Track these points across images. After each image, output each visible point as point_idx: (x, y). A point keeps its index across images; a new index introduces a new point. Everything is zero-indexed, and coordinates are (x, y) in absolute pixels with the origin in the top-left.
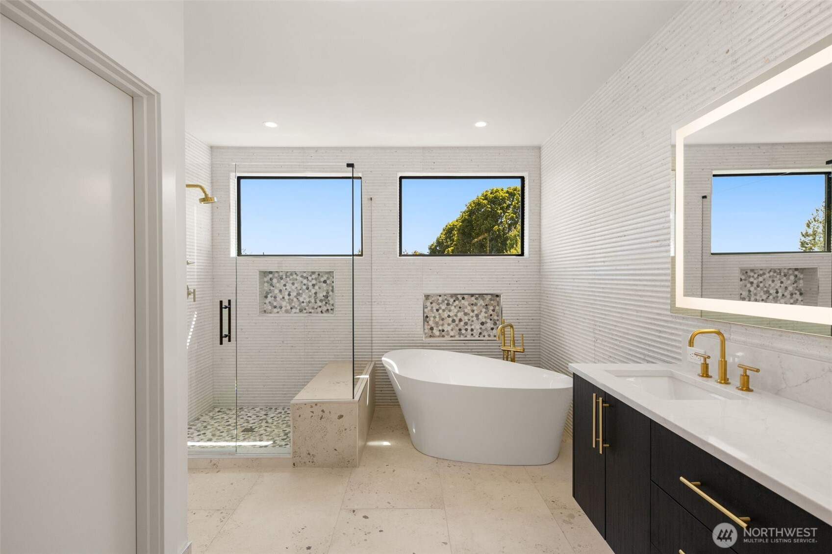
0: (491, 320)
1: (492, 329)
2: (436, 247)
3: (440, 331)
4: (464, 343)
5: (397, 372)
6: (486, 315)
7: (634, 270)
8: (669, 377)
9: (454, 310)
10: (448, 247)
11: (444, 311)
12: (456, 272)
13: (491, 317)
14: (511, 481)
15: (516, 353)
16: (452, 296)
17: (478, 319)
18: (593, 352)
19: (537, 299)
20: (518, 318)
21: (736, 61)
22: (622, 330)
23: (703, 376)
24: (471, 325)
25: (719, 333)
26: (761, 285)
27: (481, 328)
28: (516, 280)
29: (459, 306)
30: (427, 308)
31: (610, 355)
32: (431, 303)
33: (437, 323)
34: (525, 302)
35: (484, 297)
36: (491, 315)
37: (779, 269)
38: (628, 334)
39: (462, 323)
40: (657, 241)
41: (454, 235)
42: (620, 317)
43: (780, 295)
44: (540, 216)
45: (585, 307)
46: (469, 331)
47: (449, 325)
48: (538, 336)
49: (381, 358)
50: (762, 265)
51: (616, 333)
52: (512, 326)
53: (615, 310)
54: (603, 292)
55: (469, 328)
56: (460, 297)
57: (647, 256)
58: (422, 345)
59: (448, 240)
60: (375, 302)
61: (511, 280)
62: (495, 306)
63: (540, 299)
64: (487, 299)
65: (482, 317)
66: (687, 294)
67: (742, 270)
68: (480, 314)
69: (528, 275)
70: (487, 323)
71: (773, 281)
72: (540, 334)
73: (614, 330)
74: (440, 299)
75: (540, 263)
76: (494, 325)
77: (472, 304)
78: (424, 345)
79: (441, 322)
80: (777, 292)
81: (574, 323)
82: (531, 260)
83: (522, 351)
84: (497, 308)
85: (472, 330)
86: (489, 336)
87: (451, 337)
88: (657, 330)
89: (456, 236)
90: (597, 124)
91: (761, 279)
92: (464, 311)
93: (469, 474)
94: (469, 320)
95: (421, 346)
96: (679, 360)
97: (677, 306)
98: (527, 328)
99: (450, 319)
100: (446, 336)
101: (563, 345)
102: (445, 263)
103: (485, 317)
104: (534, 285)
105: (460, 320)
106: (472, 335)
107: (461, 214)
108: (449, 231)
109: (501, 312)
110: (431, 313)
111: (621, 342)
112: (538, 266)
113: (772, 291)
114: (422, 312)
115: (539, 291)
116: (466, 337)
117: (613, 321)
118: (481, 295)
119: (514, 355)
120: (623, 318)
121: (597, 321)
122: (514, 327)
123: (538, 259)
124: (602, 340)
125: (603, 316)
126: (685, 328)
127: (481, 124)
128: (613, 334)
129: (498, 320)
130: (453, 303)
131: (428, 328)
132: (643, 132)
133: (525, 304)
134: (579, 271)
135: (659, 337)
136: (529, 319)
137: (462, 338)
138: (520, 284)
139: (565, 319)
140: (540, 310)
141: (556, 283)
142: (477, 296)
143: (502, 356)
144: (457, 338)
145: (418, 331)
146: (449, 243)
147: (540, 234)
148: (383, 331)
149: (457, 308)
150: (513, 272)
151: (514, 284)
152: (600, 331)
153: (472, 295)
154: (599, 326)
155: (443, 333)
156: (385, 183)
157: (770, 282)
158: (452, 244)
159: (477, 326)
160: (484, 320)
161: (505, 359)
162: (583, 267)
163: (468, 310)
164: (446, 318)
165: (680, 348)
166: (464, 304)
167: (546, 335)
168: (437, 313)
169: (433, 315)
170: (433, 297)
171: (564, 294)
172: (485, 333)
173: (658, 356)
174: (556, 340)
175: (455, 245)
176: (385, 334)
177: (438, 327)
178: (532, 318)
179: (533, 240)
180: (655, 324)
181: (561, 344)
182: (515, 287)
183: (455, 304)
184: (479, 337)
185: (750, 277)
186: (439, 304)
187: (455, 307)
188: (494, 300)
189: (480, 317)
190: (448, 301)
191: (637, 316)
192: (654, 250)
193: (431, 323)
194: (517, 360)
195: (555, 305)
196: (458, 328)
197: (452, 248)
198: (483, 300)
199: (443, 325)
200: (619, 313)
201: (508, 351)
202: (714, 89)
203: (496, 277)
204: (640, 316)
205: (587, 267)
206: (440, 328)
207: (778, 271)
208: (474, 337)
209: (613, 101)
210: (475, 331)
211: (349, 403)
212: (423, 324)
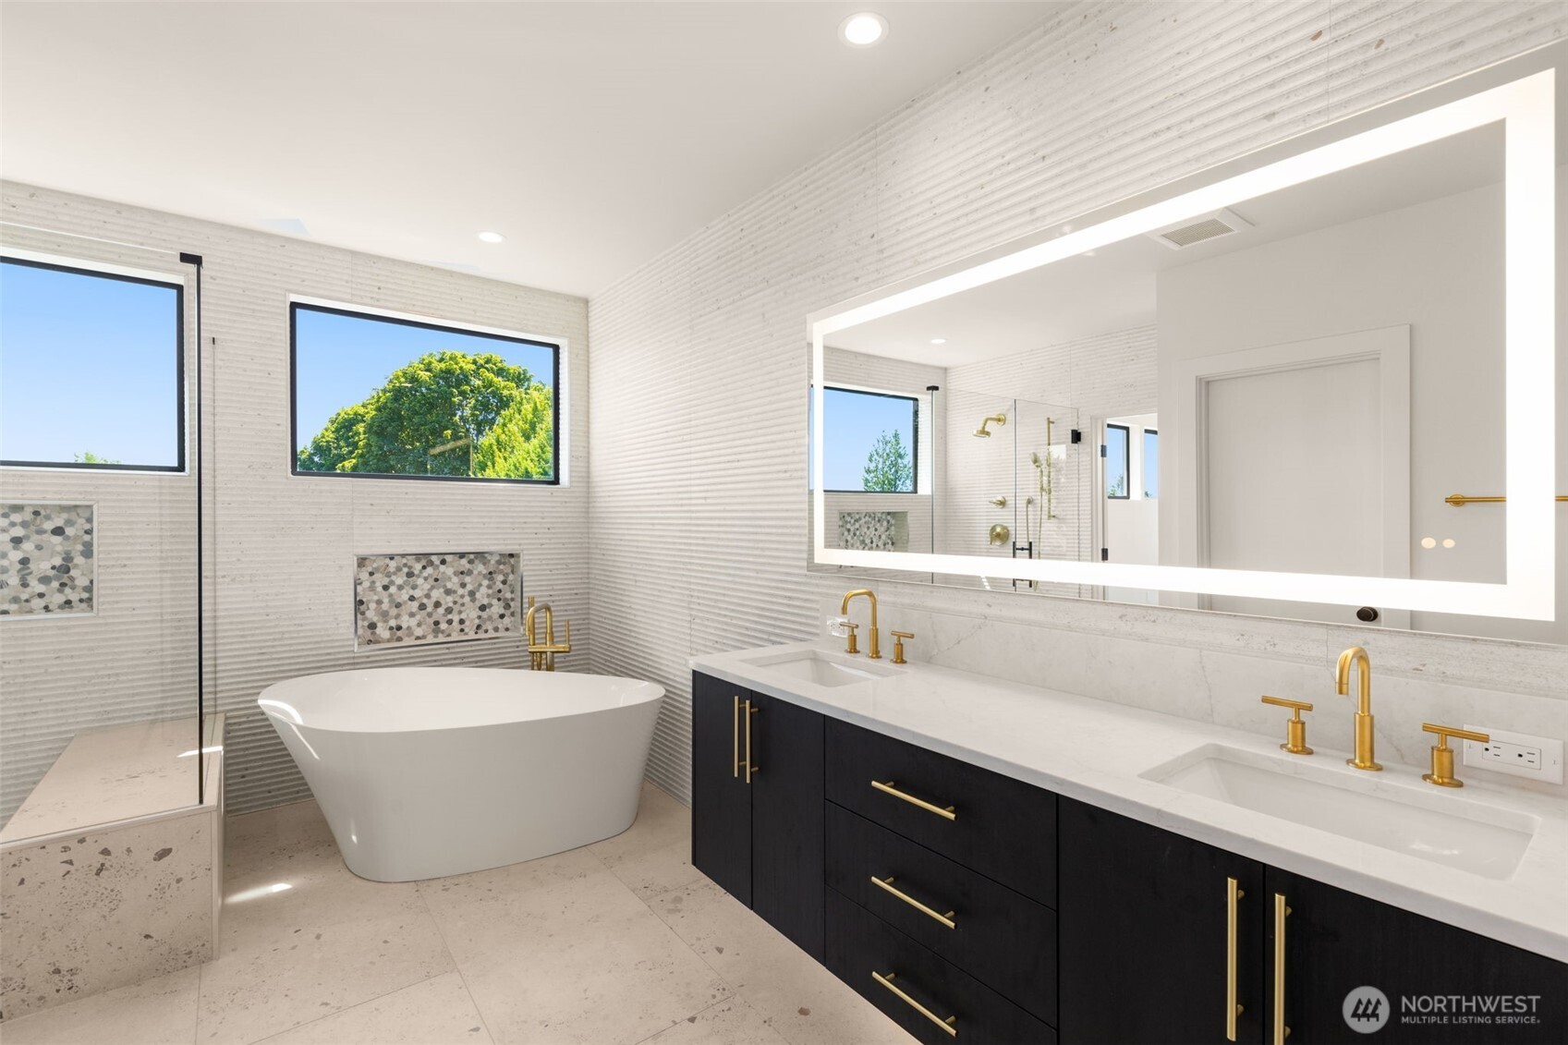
0: (499, 599)
1: (502, 616)
2: (311, 456)
3: (391, 628)
4: (448, 648)
5: (299, 721)
6: (490, 591)
7: (753, 511)
8: (811, 659)
9: (423, 586)
10: (342, 458)
11: (400, 588)
12: (430, 511)
13: (500, 595)
14: (572, 878)
15: (555, 655)
16: (418, 556)
17: (473, 600)
18: (688, 638)
19: (584, 558)
20: (551, 593)
21: (881, 251)
22: (735, 600)
23: (850, 652)
24: (460, 612)
25: (870, 594)
26: (858, 533)
27: (479, 617)
28: (549, 526)
29: (435, 577)
30: (360, 584)
31: (716, 639)
32: (371, 574)
33: (385, 615)
34: (562, 564)
35: (486, 558)
36: (500, 591)
37: (874, 513)
38: (743, 605)
39: (441, 610)
40: (786, 472)
41: (357, 434)
42: (732, 582)
43: (874, 545)
44: (588, 417)
45: (674, 568)
46: (455, 624)
47: (412, 615)
48: (587, 621)
49: (255, 701)
50: (860, 508)
51: (725, 606)
52: (548, 609)
53: (723, 571)
54: (703, 545)
55: (456, 618)
56: (436, 560)
57: (771, 492)
58: (352, 661)
59: (342, 443)
60: (224, 577)
61: (537, 525)
62: (508, 574)
63: (588, 558)
64: (492, 562)
65: (482, 597)
66: (828, 545)
67: (841, 513)
68: (478, 591)
69: (569, 517)
70: (490, 605)
71: (868, 528)
72: (588, 619)
73: (721, 601)
74: (393, 564)
75: (588, 497)
76: (505, 608)
77: (462, 573)
78: (356, 661)
79: (394, 611)
80: (872, 542)
81: (654, 595)
82: (573, 492)
83: (567, 650)
84: (511, 577)
85: (462, 622)
86: (496, 629)
87: (418, 638)
88: (786, 597)
89: (362, 437)
90: (692, 286)
91: (857, 525)
92: (445, 586)
93: (490, 890)
94: (455, 603)
95: (349, 664)
96: (817, 635)
97: (816, 561)
98: (566, 611)
99: (415, 605)
100: (406, 639)
101: (634, 632)
102: (407, 493)
103: (488, 596)
104: (579, 536)
105: (437, 604)
106: (462, 630)
107: (375, 394)
108: (346, 427)
109: (520, 584)
110: (371, 593)
111: (732, 618)
112: (584, 502)
113: (868, 541)
114: (353, 593)
115: (587, 545)
116: (449, 635)
117: (720, 587)
118: (480, 555)
119: (553, 658)
120: (736, 583)
121: (694, 590)
122: (552, 609)
123: (585, 490)
124: (702, 618)
125: (705, 582)
126: (824, 590)
127: (490, 237)
128: (720, 608)
129: (513, 599)
130: (421, 572)
131: (363, 626)
132: (763, 314)
133: (562, 569)
134: (662, 512)
135: (789, 606)
136: (571, 594)
137: (441, 638)
138: (554, 534)
139: (638, 590)
140: (588, 578)
141: (620, 532)
142: (472, 556)
143: (530, 663)
144: (430, 639)
145: (342, 634)
146: (345, 450)
147: (588, 447)
148: (246, 642)
149: (431, 581)
150: (542, 512)
151: (544, 533)
152: (699, 604)
153: (462, 555)
154: (698, 598)
155: (399, 633)
156: (254, 310)
157: (866, 530)
158: (351, 452)
159: (471, 614)
160: (485, 602)
161: (536, 668)
162: (670, 505)
163: (453, 583)
164: (405, 602)
165: (816, 618)
166: (444, 573)
167: (601, 619)
168: (385, 594)
169: (376, 598)
170: (374, 561)
171: (635, 549)
172: (489, 626)
173: (789, 633)
174: (621, 625)
175: (362, 456)
176: (254, 648)
177: (386, 621)
178: (575, 591)
179: (577, 458)
180: (784, 589)
181: (630, 631)
182: (546, 538)
183: (425, 573)
184: (476, 633)
185: (847, 522)
186: (388, 575)
187: (426, 579)
188: (504, 564)
189: (478, 595)
190: (410, 567)
191: (757, 578)
192: (780, 483)
193: (371, 615)
194: (558, 668)
195: (619, 567)
196: (431, 621)
197: (354, 461)
198: (484, 564)
199: (397, 617)
200: (729, 575)
201: (541, 653)
202: (857, 279)
203: (511, 520)
204: (761, 579)
205: (677, 505)
206: (393, 623)
207: (871, 515)
208: (467, 634)
209: (718, 258)
210: (467, 623)
211: (190, 815)
212: (353, 618)
